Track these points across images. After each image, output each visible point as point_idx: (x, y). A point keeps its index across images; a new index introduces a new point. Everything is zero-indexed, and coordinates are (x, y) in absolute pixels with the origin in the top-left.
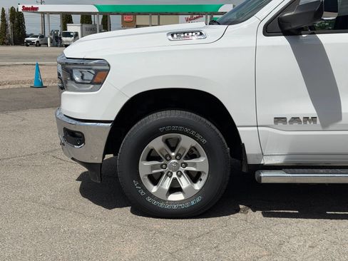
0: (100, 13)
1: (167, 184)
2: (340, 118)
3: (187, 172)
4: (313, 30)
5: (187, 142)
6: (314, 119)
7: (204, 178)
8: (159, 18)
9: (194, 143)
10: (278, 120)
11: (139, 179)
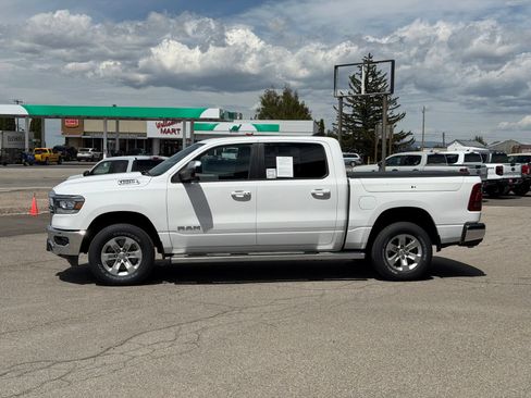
0: (30, 116)
1: (118, 266)
2: (212, 226)
3: (130, 259)
4: (198, 180)
5: (129, 241)
6: (199, 227)
7: (139, 262)
8: (117, 123)
9: (134, 242)
10: (180, 228)
11: (101, 263)
